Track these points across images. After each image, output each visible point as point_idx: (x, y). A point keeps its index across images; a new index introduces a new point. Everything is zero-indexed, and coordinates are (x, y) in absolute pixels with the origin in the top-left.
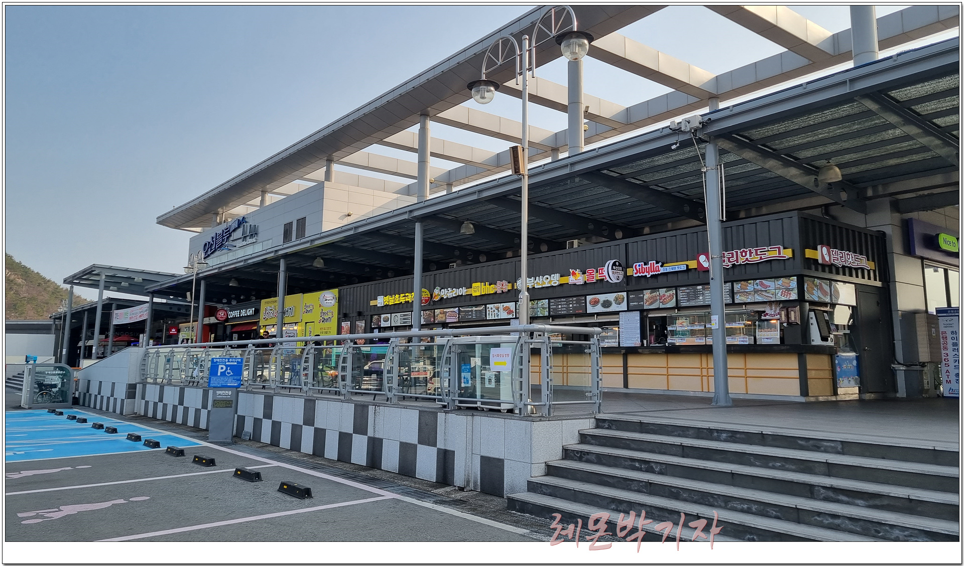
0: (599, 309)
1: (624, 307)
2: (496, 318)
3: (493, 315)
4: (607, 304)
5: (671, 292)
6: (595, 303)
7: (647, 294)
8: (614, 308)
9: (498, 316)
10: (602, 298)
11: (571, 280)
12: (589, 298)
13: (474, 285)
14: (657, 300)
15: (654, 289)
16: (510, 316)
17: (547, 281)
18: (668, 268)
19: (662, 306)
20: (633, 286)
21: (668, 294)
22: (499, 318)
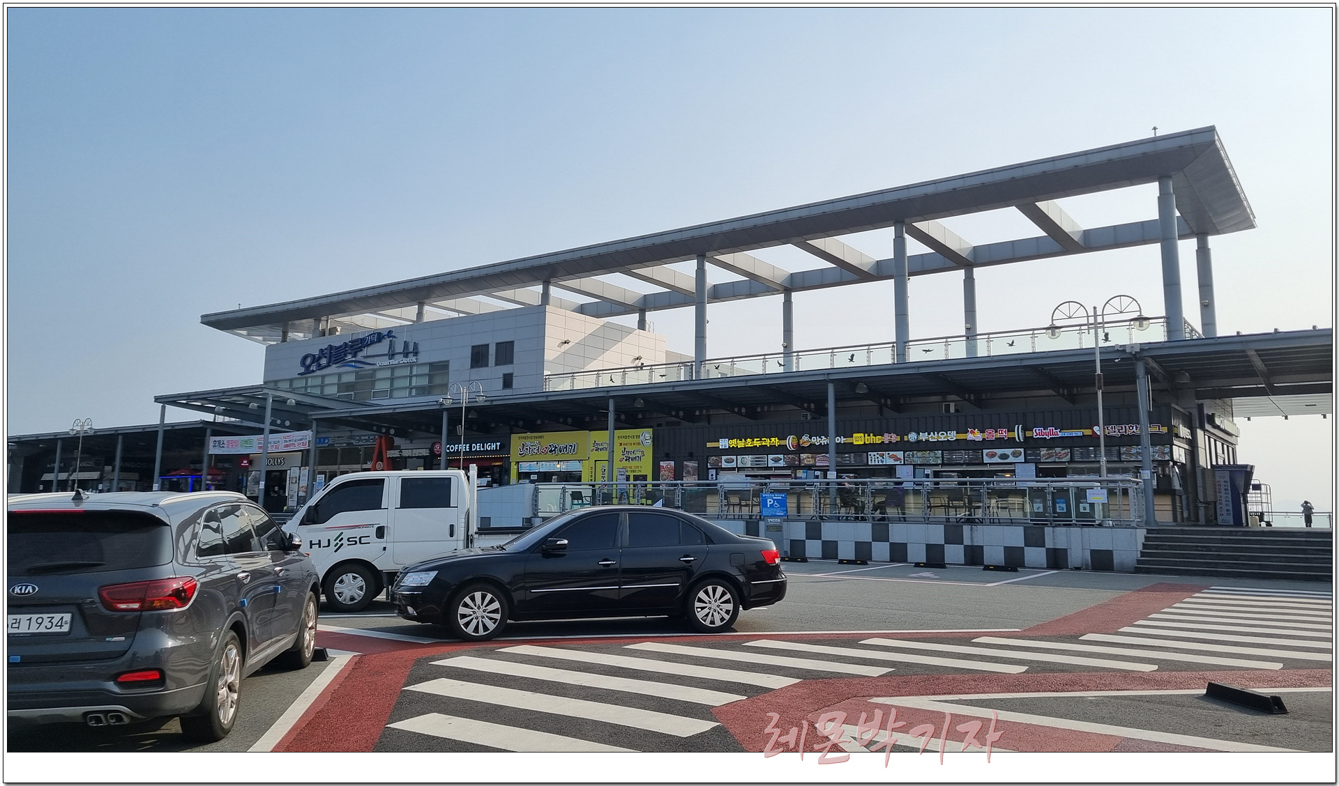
0: (996, 460)
1: (1022, 459)
2: (880, 463)
3: (877, 461)
4: (1004, 456)
5: (1066, 451)
6: (993, 455)
7: (1043, 452)
8: (1011, 459)
9: (882, 462)
10: (999, 451)
11: (970, 436)
12: (985, 451)
13: (854, 435)
14: (1053, 456)
15: (1050, 448)
16: (898, 463)
17: (942, 436)
18: (1067, 433)
19: (1057, 460)
20: (1030, 445)
21: (1063, 452)
22: (884, 463)
